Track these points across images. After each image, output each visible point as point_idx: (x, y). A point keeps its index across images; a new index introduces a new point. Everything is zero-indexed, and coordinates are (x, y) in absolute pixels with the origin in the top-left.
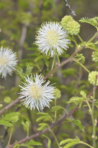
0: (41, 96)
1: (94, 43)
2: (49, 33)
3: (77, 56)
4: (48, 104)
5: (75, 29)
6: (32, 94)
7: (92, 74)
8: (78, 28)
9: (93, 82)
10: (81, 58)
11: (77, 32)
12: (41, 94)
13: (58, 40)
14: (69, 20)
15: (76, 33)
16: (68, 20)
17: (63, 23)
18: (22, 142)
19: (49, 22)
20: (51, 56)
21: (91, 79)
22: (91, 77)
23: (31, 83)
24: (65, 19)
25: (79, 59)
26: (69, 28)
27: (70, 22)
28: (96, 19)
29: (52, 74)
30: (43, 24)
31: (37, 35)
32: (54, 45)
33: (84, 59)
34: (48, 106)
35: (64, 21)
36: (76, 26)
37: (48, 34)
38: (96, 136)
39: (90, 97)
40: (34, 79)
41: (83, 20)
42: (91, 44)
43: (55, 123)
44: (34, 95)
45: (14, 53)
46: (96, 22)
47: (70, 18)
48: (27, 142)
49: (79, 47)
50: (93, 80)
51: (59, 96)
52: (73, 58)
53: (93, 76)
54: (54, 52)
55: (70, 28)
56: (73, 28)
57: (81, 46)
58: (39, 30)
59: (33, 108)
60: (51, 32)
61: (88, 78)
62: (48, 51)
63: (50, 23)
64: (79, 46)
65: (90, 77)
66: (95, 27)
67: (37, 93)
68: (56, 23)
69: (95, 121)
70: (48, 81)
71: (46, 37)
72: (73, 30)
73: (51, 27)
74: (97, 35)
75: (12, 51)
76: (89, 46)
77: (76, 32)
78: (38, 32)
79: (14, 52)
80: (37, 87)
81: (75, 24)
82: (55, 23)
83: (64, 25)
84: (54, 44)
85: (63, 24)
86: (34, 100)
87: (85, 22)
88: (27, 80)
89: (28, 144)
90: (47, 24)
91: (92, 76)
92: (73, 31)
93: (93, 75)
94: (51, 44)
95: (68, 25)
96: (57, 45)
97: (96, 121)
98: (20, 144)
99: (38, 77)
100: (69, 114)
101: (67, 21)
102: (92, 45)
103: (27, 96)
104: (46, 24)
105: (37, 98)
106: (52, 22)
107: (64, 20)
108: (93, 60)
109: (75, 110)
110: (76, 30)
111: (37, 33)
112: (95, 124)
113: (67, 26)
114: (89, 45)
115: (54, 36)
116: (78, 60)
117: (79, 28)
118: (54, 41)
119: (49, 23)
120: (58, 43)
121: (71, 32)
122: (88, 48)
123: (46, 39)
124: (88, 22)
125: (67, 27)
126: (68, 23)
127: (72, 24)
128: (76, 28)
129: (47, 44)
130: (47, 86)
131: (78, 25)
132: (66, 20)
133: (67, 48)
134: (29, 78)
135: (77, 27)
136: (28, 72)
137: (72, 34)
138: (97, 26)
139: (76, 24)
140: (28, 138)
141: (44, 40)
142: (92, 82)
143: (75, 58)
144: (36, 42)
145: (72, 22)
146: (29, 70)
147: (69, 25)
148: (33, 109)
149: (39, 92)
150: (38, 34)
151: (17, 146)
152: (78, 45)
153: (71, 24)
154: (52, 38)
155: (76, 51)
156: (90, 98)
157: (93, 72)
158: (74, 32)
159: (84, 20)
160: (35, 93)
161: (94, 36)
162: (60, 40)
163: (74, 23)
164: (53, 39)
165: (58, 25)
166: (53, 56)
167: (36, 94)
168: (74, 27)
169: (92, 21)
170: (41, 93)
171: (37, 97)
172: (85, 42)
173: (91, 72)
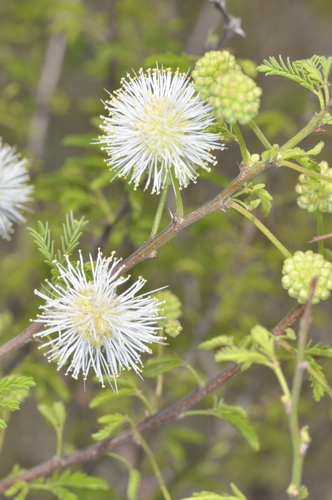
0: (111, 332)
1: (306, 151)
2: (149, 109)
3: (246, 190)
4: (134, 361)
5: (242, 104)
6: (81, 325)
7: (298, 261)
8: (254, 101)
9: (299, 291)
10: (258, 202)
11: (249, 113)
12: (111, 324)
13: (179, 136)
14: (223, 66)
15: (246, 119)
16: (218, 66)
17: (200, 76)
18: (38, 476)
19: (149, 70)
20: (154, 191)
21: (291, 279)
22: (294, 273)
23: (80, 284)
24: (209, 65)
25: (252, 202)
26: (222, 98)
27: (226, 79)
28: (319, 66)
29: (153, 249)
30: (128, 75)
31: (106, 114)
32: (164, 153)
33: (269, 203)
34: (135, 367)
35: (203, 71)
36: (247, 92)
37: (146, 113)
38: (303, 487)
39: (285, 333)
40: (88, 267)
41: (270, 67)
42: (298, 152)
43: (156, 415)
44: (89, 327)
45: (20, 159)
46: (315, 74)
47: (224, 62)
48: (55, 476)
49: (252, 160)
50: (298, 285)
51: (176, 327)
52: (230, 199)
53: (298, 268)
54: (163, 178)
55: (226, 102)
56: (234, 99)
57: (261, 159)
58: (114, 98)
59: (81, 370)
60: (155, 104)
61: (282, 276)
62: (142, 171)
63: (154, 74)
64: (255, 157)
65: (287, 274)
66: (315, 92)
67: (97, 320)
68: (177, 73)
69: (300, 436)
70: (140, 277)
71: (138, 125)
72: (236, 106)
73: (155, 87)
74: (317, 124)
75: (15, 154)
76: (290, 160)
77: (244, 114)
78: (111, 103)
79: (19, 155)
80: (99, 298)
81: (243, 87)
82: (169, 73)
83: (204, 85)
84: (166, 150)
85: (199, 80)
86: (87, 345)
87: (280, 73)
88: (63, 275)
89: (59, 483)
90: (142, 77)
91: (295, 269)
92: (234, 112)
93: (300, 265)
94: (154, 147)
95: (219, 87)
96: (174, 155)
97: (305, 436)
98: (29, 481)
99: (102, 263)
100: (207, 387)
101: (214, 72)
102: (301, 156)
103: (63, 332)
104: (139, 75)
105: (96, 339)
106: (160, 68)
107: (202, 66)
108: (299, 203)
109: (229, 374)
110: (247, 107)
111: (106, 107)
112: (303, 448)
113: (216, 89)
114: (288, 156)
115: (165, 120)
116: (247, 207)
117: (258, 100)
118: (165, 138)
119: (152, 72)
120: (180, 146)
121: (228, 113)
122: (284, 168)
123: (137, 129)
124: (288, 75)
125: (215, 95)
126: (219, 80)
127: (233, 84)
128: (248, 102)
129: (138, 149)
130: (136, 295)
131: (252, 89)
132: (211, 69)
133: (210, 165)
134: (70, 265)
135: (250, 96)
136: (69, 239)
137: (232, 121)
138: (319, 89)
139: (247, 84)
140: (60, 464)
141: (130, 132)
142: (295, 290)
143: (237, 198)
144: (99, 137)
145: (232, 80)
146: (72, 231)
147: (221, 90)
148: (83, 377)
149: (104, 317)
150: (110, 109)
151: (19, 491)
152: (252, 153)
153: (228, 87)
154: (159, 127)
155: (243, 175)
156: (284, 336)
157: (299, 255)
158: (240, 115)
159: (275, 68)
160: (92, 321)
161: (308, 126)
162: (187, 134)
163: (240, 84)
164: (162, 133)
165: (183, 79)
166: (161, 190)
167: (93, 325)
168: (241, 97)
169: (303, 72)
170: (114, 323)
171: (98, 334)
172: (276, 146)
173: (293, 254)
